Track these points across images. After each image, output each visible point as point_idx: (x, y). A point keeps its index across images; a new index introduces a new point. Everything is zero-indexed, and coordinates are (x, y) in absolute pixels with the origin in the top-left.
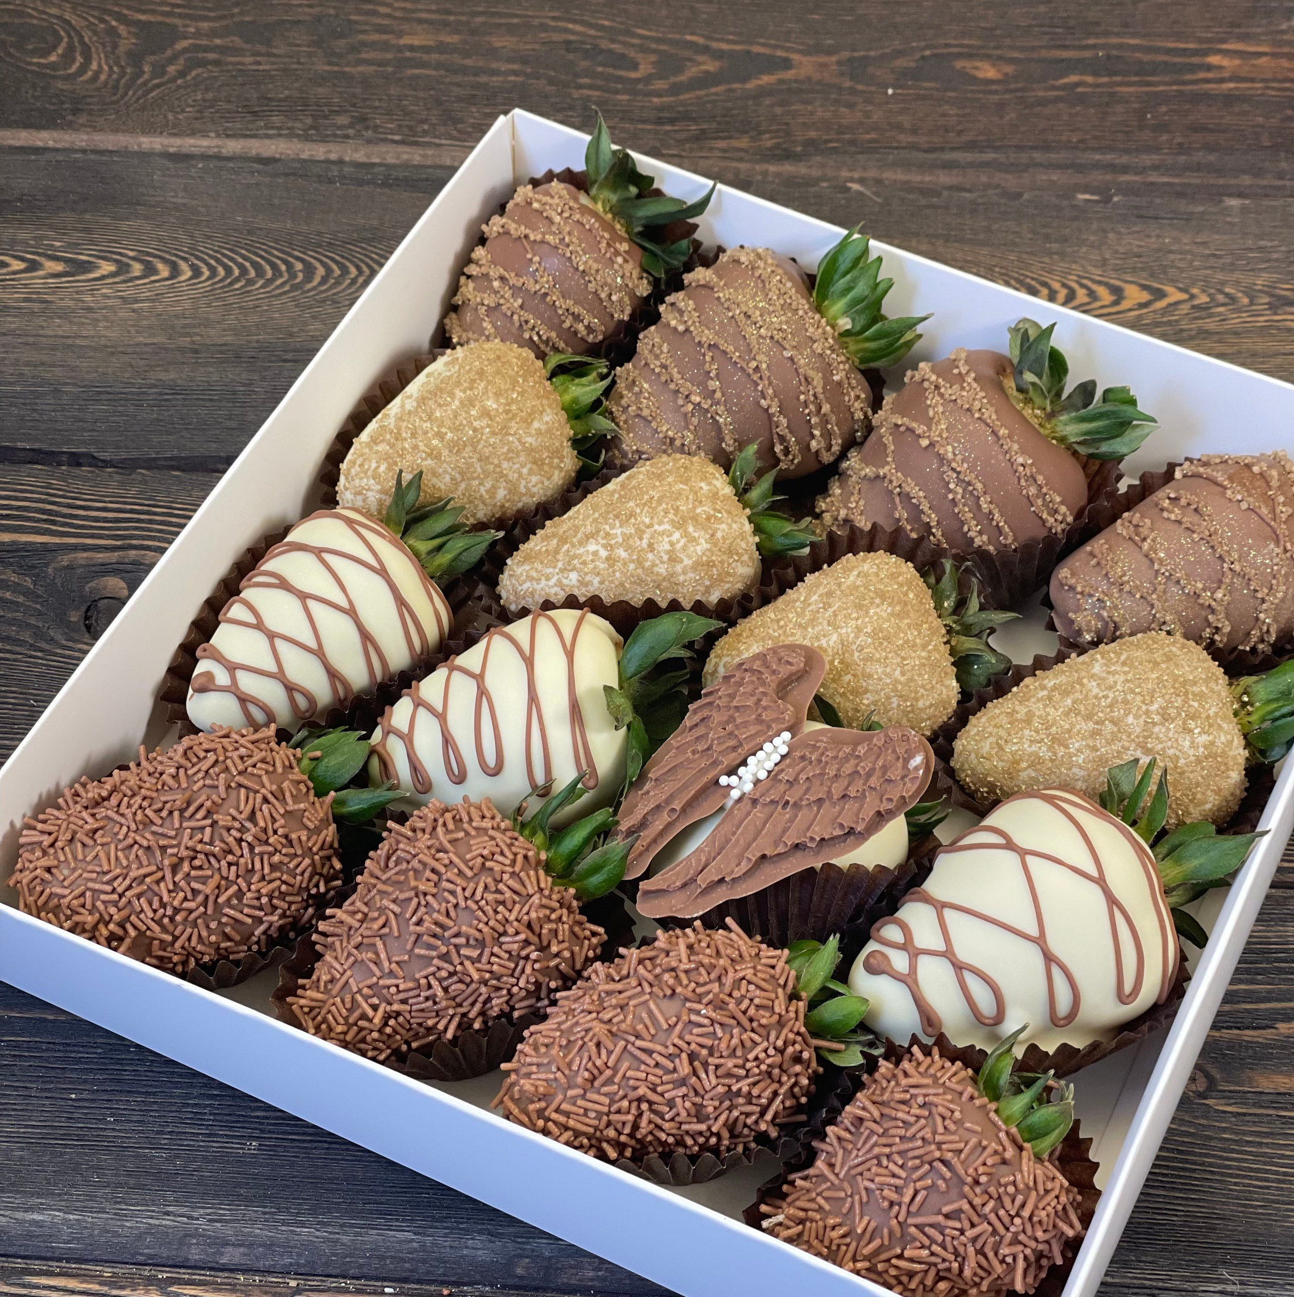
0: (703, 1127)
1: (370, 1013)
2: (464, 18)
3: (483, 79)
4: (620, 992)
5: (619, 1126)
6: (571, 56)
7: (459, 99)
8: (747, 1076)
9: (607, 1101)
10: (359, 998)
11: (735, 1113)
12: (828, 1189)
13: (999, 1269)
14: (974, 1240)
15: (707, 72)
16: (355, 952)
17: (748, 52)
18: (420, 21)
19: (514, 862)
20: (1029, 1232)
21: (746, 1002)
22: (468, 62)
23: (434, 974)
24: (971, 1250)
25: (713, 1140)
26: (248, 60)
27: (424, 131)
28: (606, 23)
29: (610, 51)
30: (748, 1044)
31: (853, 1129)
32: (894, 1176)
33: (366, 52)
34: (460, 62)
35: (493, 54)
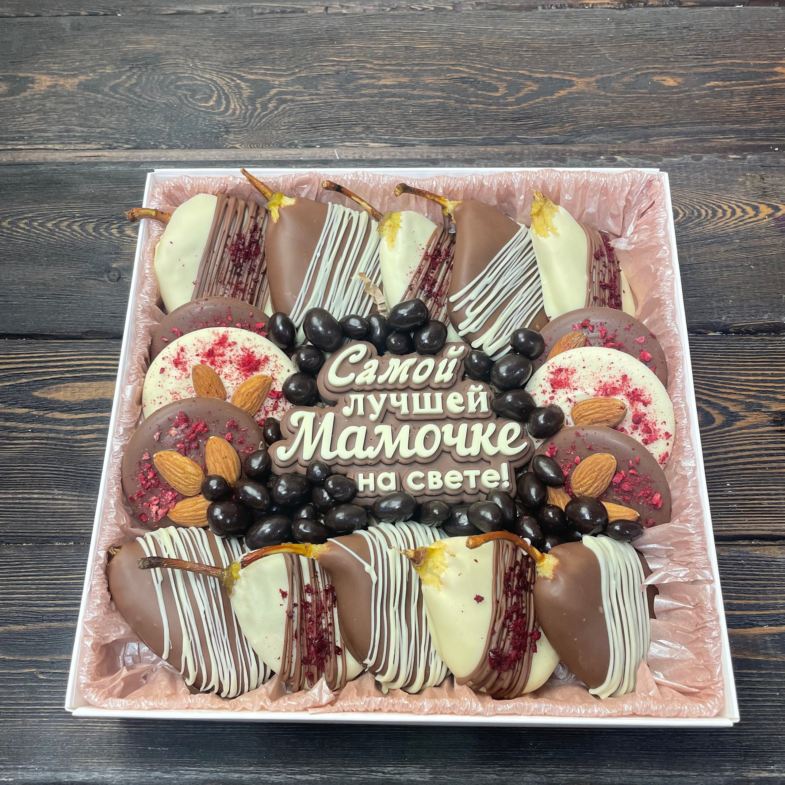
2: (409, 68)
3: (423, 101)
6: (465, 86)
7: (414, 113)
15: (532, 90)
17: (551, 78)
18: (389, 71)
22: (415, 92)
26: (307, 98)
27: (400, 133)
28: (479, 66)
29: (484, 82)
33: (364, 90)
34: (411, 92)
35: (426, 87)
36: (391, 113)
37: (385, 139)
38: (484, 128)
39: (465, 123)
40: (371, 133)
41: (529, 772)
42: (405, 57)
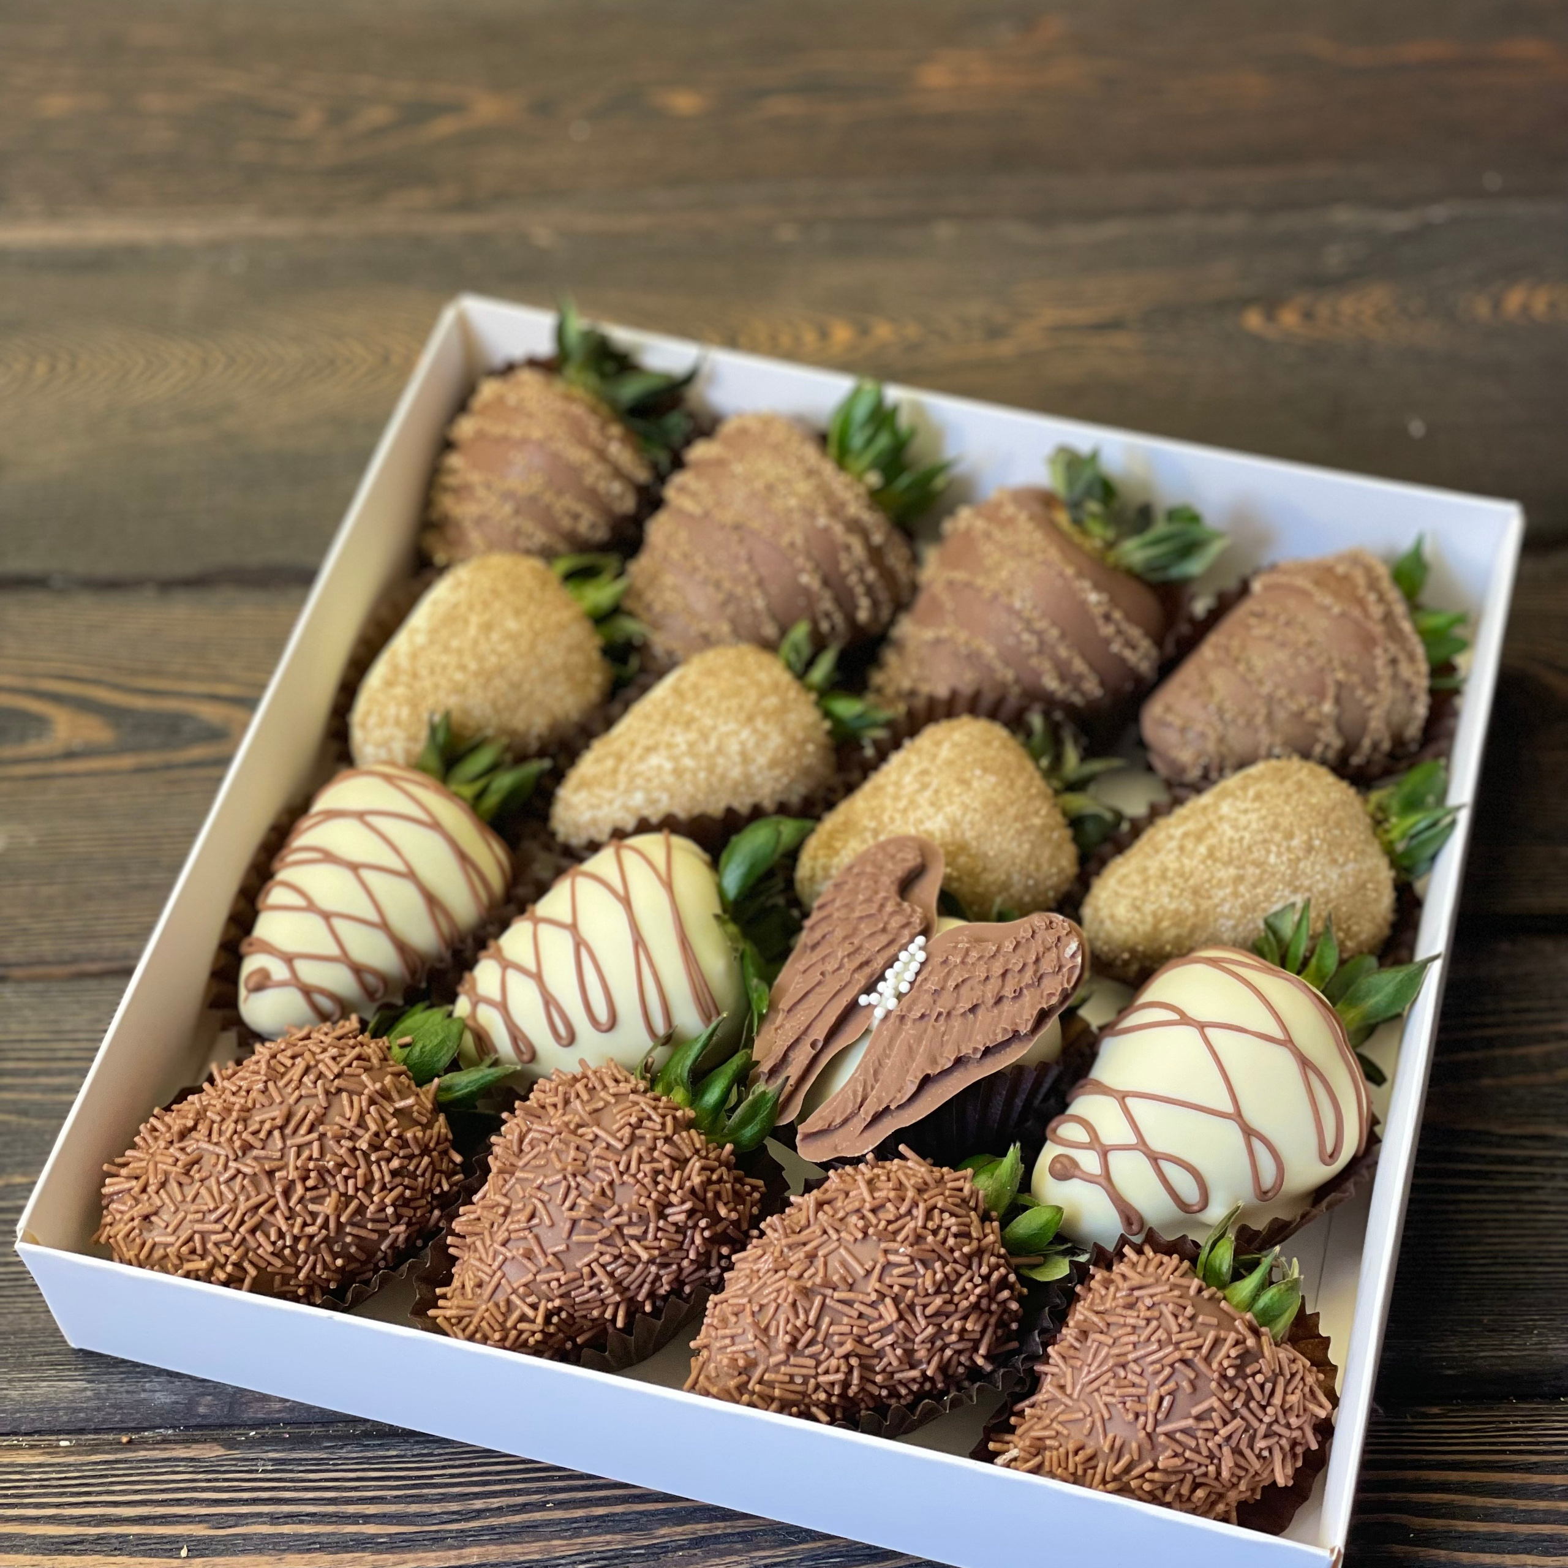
0: (915, 1373)
1: (530, 1313)
4: (805, 1244)
5: (827, 1388)
8: (956, 1311)
9: (812, 1363)
10: (513, 1298)
11: (948, 1353)
12: (1062, 1413)
13: (1257, 1465)
14: (1229, 1438)
16: (503, 1250)
19: (663, 1125)
20: (1283, 1421)
21: (942, 1232)
23: (597, 1260)
24: (1226, 1450)
25: (927, 1386)
30: (953, 1277)
31: (1077, 1345)
32: (1134, 1385)
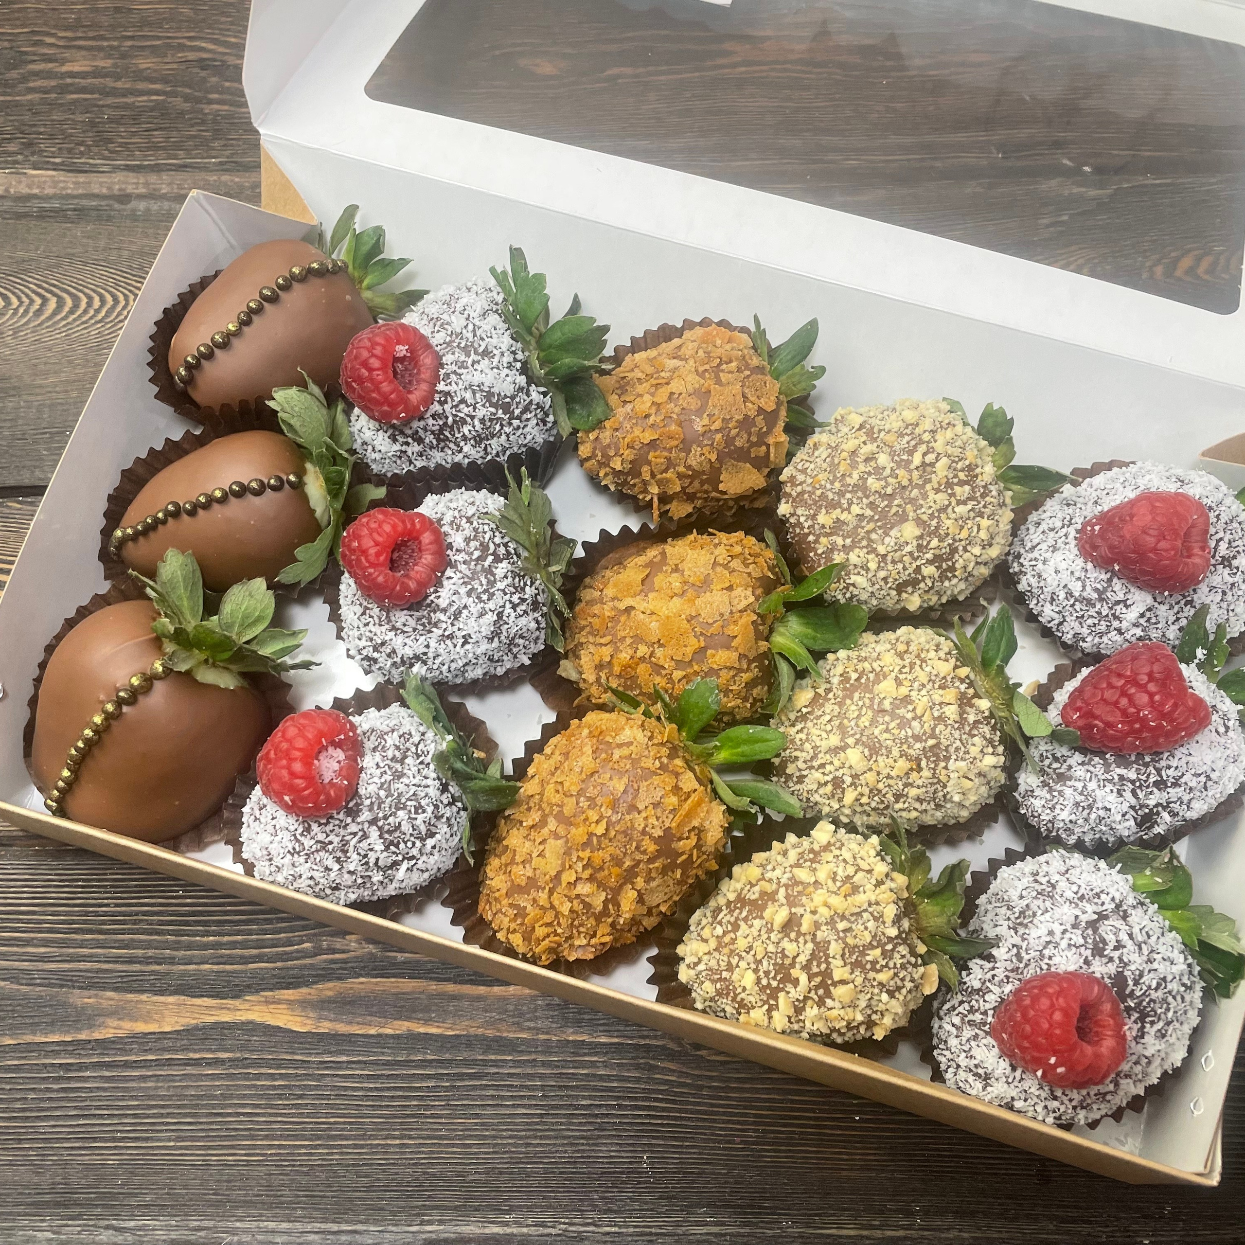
2: (115, 43)
3: (130, 100)
6: (203, 74)
7: (111, 120)
18: (80, 48)
22: (119, 85)
27: (81, 153)
28: (233, 40)
33: (34, 81)
34: (112, 85)
35: (139, 75)
36: (73, 120)
37: (54, 163)
38: (225, 145)
39: (195, 137)
40: (33, 154)
41: (107, 1227)
42: (111, 26)
